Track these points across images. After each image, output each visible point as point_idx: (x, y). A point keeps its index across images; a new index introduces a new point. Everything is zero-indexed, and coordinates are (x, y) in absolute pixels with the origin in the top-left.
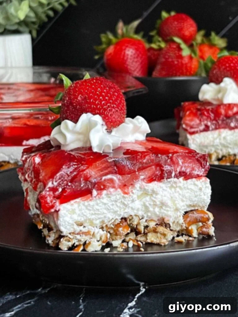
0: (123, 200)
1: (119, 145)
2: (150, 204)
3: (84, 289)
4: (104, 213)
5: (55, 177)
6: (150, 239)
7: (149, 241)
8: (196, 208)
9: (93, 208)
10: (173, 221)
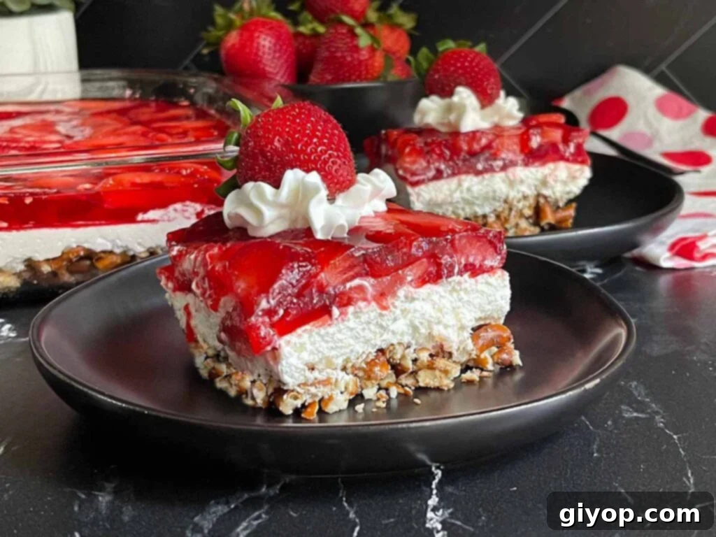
0: (380, 321)
1: (357, 224)
2: (421, 323)
3: (340, 480)
4: (350, 345)
5: (271, 290)
6: (424, 381)
7: (422, 384)
8: (488, 322)
9: (332, 338)
10: (456, 348)
